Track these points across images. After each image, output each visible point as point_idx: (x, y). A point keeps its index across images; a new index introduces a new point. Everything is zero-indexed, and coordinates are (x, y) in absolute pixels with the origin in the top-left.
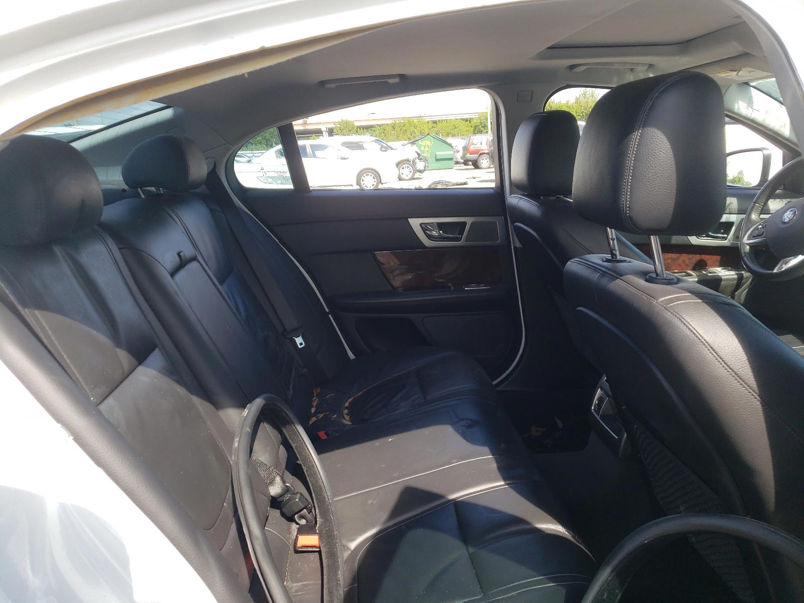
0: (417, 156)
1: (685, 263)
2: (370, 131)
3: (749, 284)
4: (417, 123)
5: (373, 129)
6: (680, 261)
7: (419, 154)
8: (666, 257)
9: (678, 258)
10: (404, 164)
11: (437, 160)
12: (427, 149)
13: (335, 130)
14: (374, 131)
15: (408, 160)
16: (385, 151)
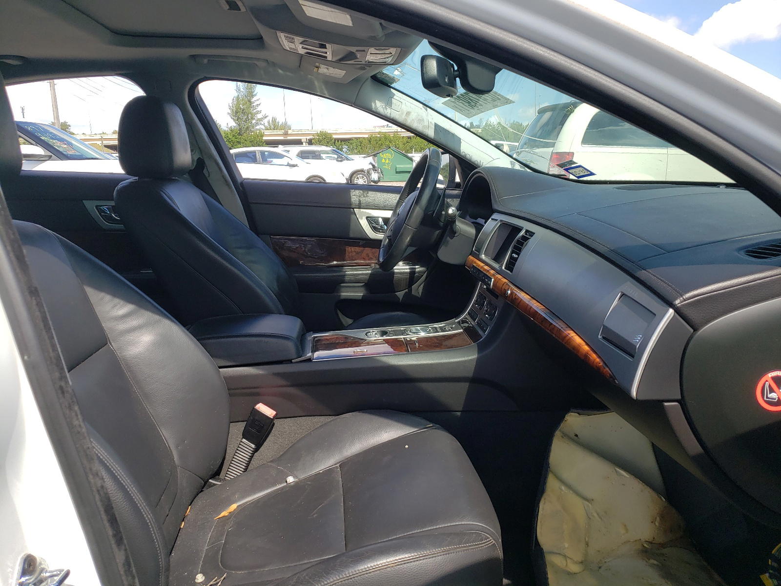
0: (371, 167)
1: (369, 256)
2: (347, 143)
3: (424, 279)
4: (392, 138)
5: (350, 141)
6: (364, 255)
7: (373, 166)
8: (350, 250)
9: (362, 252)
10: (359, 174)
11: (397, 172)
12: (387, 161)
13: (313, 141)
14: (351, 144)
15: (362, 171)
16: (341, 161)
